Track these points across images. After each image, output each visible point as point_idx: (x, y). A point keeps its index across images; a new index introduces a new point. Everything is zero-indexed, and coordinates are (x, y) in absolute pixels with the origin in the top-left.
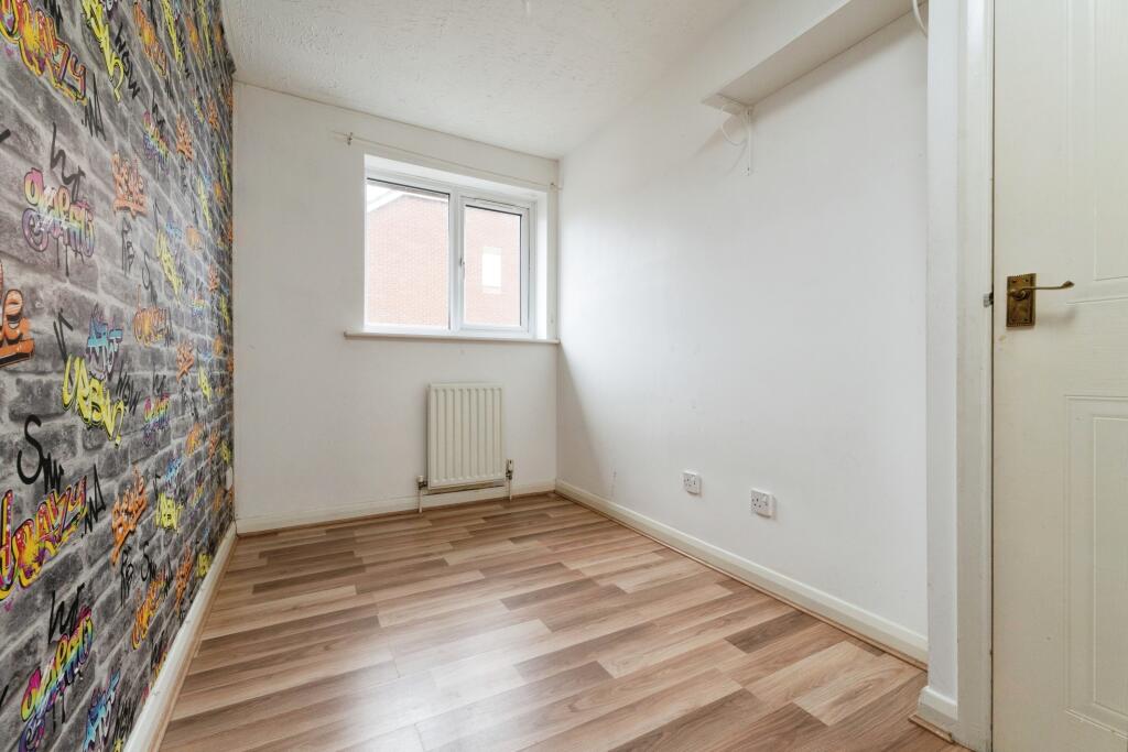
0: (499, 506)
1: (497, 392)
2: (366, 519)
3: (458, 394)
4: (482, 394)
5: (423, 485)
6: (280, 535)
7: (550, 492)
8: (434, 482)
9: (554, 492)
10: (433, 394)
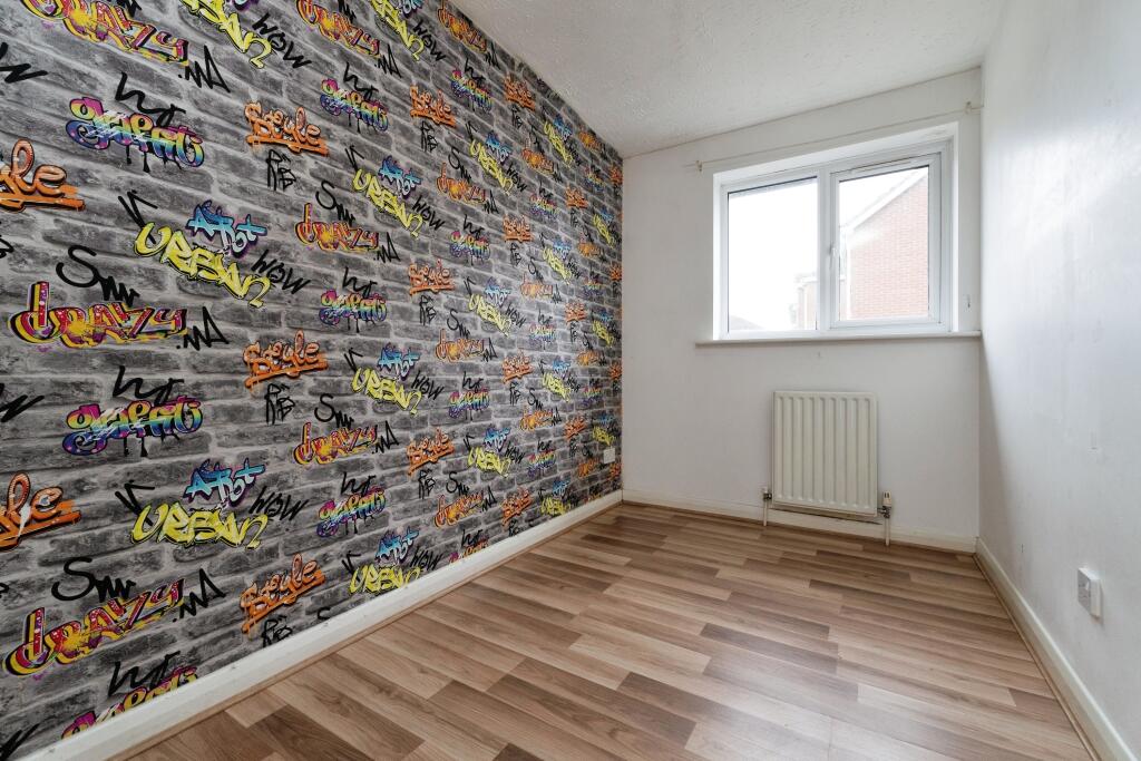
0: (860, 547)
1: (863, 405)
2: (713, 516)
3: (808, 403)
4: (841, 406)
5: (768, 497)
6: (647, 509)
7: (963, 554)
8: (778, 497)
9: (973, 556)
10: (779, 402)
